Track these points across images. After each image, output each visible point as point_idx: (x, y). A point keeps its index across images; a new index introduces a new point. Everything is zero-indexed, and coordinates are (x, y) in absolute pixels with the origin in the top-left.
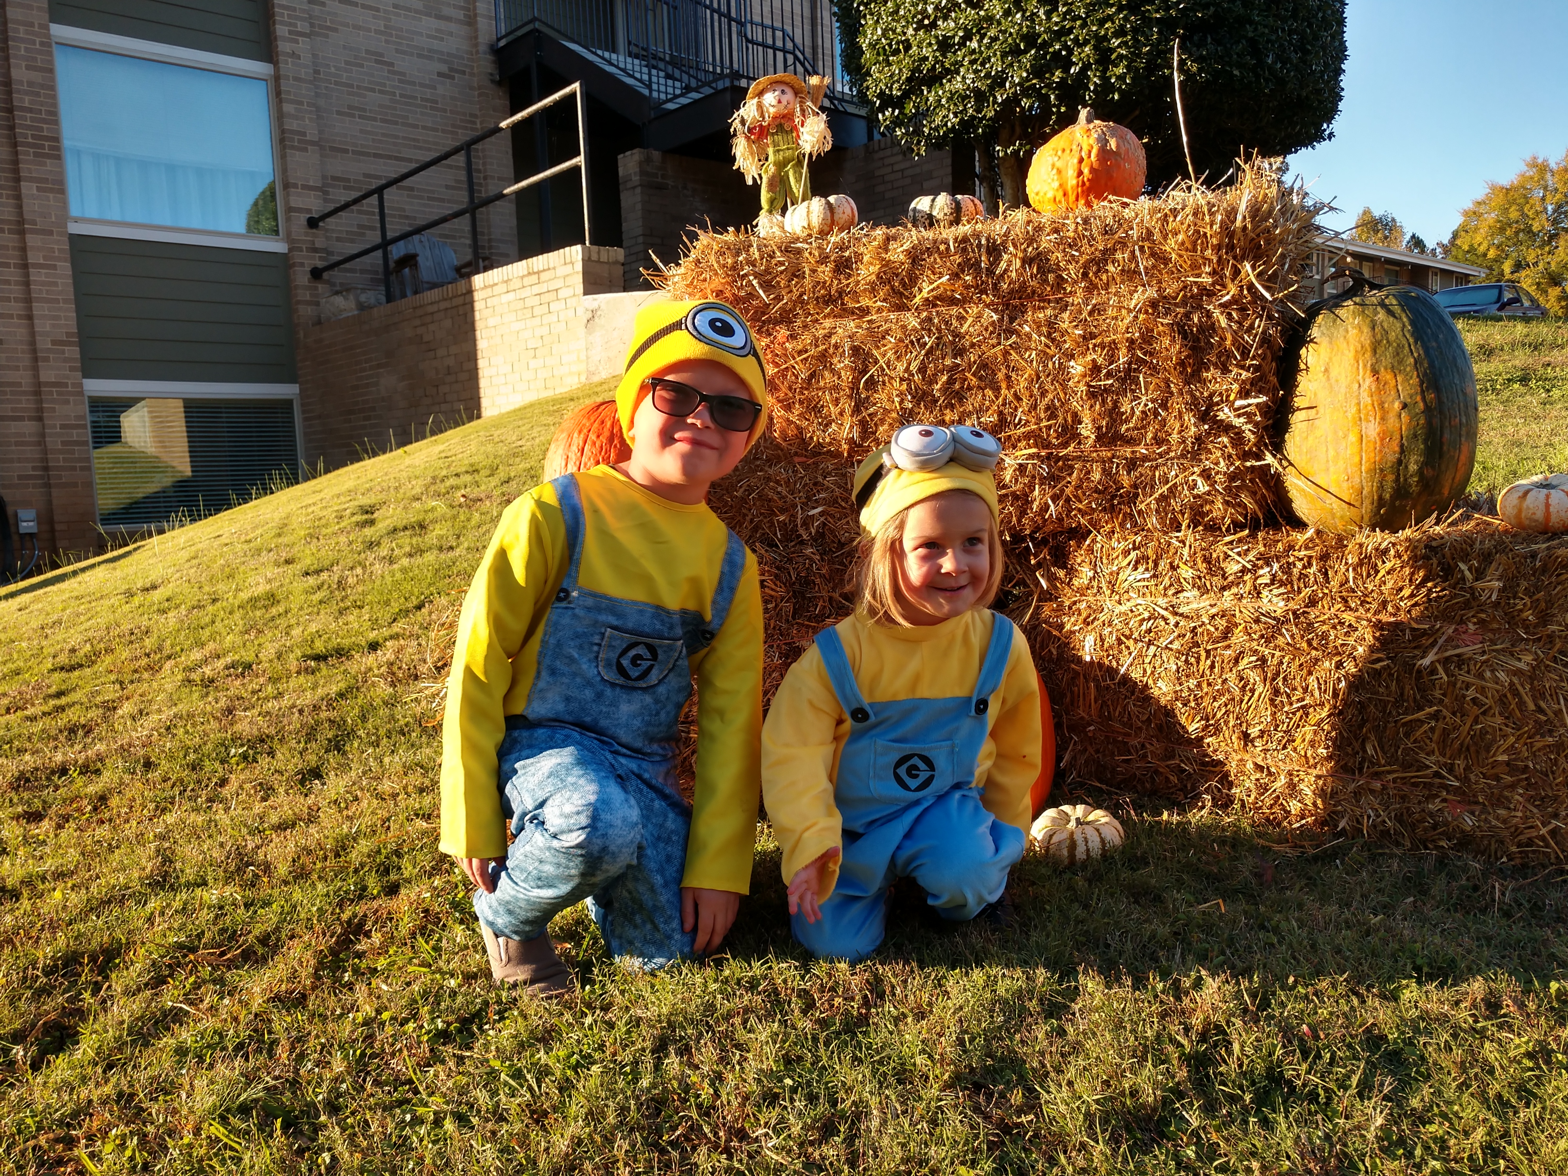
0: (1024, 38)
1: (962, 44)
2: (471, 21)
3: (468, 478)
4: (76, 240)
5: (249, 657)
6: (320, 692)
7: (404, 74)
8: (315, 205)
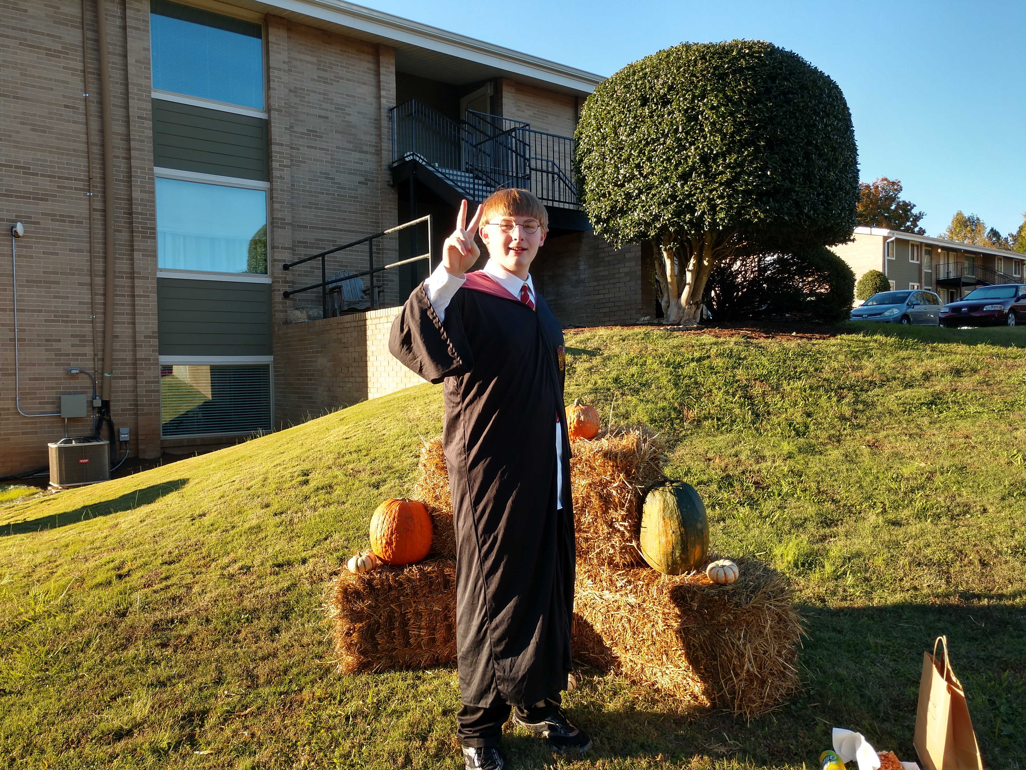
0: (670, 196)
1: (638, 196)
2: (378, 153)
3: (355, 456)
4: (160, 280)
5: (248, 562)
6: (280, 586)
7: (340, 184)
8: (287, 257)
